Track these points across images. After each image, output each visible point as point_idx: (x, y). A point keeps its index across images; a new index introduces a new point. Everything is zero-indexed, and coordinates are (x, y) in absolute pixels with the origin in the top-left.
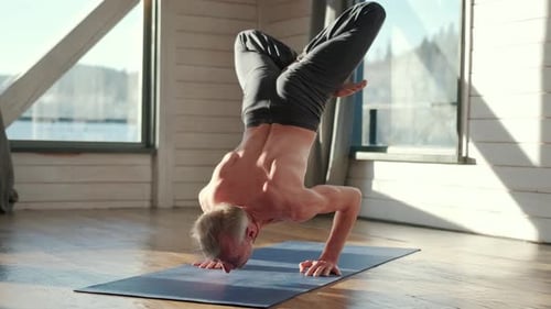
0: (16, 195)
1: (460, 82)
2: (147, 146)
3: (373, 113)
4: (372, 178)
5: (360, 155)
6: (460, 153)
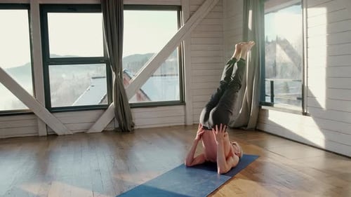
0: (134, 124)
1: (303, 86)
2: (182, 102)
3: (272, 82)
4: (268, 116)
5: (263, 107)
6: (304, 111)
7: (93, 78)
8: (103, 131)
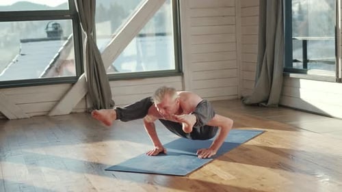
2: (179, 71)
5: (292, 75)
6: (337, 76)
7: (23, 41)
8: (71, 113)
